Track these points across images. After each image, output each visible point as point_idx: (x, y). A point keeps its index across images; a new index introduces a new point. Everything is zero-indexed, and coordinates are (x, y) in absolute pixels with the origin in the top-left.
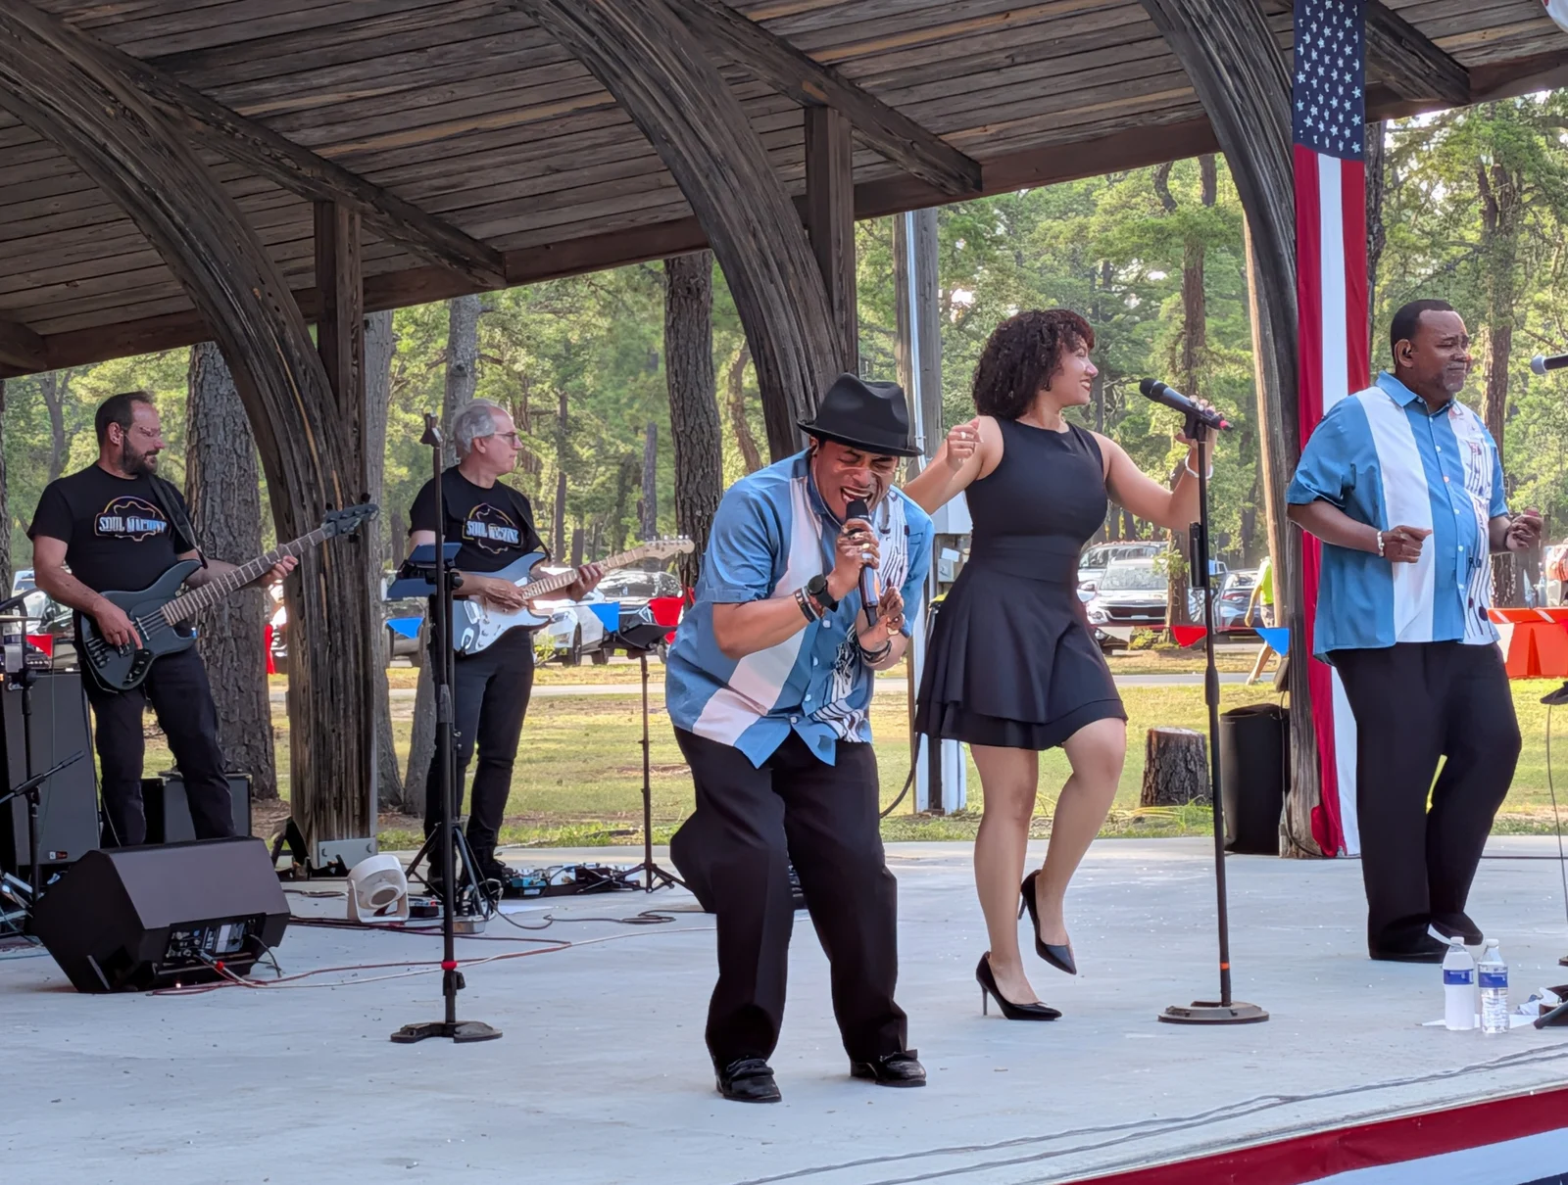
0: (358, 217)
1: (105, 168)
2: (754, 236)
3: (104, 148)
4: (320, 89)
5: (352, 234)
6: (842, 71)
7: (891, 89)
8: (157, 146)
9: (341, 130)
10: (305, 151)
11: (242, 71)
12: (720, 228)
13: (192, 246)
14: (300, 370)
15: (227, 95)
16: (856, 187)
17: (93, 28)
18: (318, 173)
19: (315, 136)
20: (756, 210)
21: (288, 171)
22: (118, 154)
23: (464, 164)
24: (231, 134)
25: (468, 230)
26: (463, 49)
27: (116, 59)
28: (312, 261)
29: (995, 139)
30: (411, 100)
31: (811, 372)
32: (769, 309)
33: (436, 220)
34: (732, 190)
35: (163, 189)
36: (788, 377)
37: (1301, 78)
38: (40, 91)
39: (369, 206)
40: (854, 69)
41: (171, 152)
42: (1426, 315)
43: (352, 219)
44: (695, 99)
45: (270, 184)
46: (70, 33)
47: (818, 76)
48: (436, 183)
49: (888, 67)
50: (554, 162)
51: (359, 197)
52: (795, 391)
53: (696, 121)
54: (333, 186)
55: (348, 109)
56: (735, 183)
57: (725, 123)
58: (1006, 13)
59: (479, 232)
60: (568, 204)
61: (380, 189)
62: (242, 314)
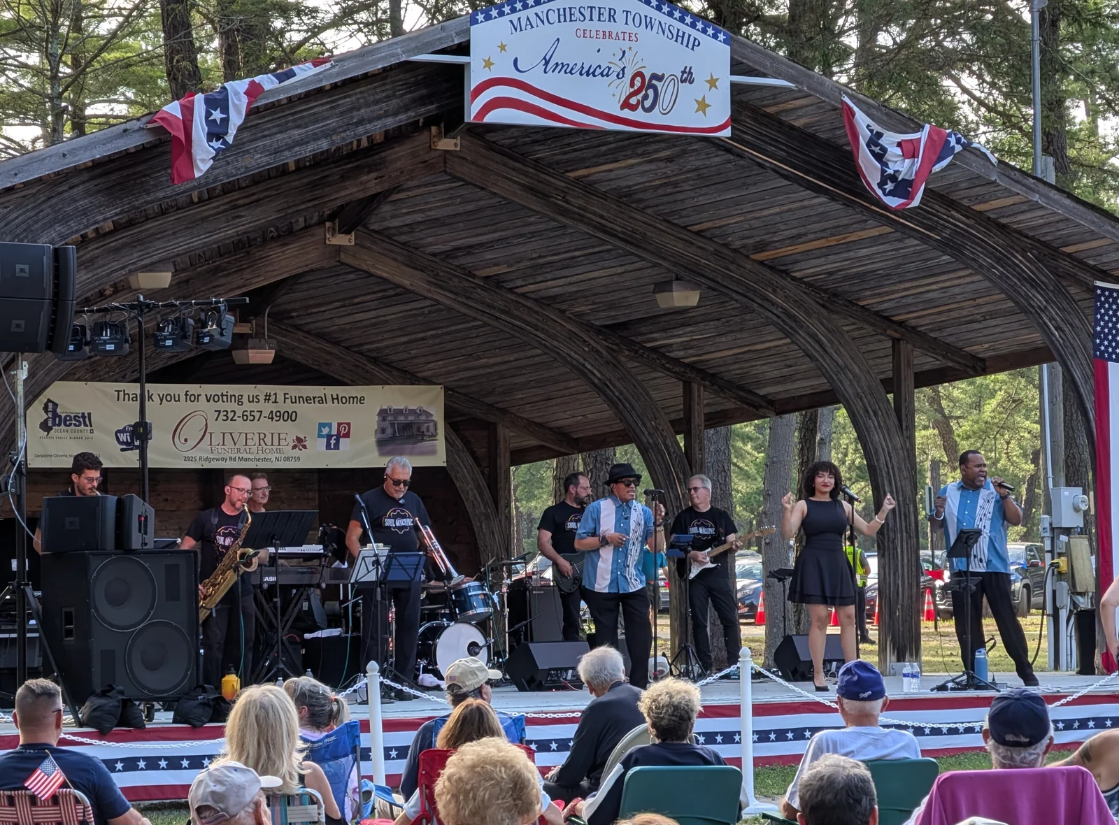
0: (702, 388)
1: (582, 373)
2: (861, 399)
3: (584, 365)
4: (679, 336)
5: (699, 396)
6: (907, 323)
7: (931, 330)
8: (608, 363)
9: (690, 352)
10: (677, 361)
11: (643, 330)
12: (844, 396)
13: (623, 405)
14: (674, 456)
15: (639, 339)
16: (916, 374)
17: (579, 315)
18: (682, 369)
19: (681, 354)
20: (862, 388)
21: (668, 370)
22: (589, 367)
23: (749, 364)
24: (642, 356)
25: (757, 391)
26: (736, 319)
27: (589, 327)
28: (682, 407)
29: (988, 349)
30: (718, 340)
31: (890, 458)
32: (868, 431)
33: (741, 388)
34: (850, 381)
35: (610, 381)
36: (878, 460)
37: (1098, 329)
38: (556, 343)
39: (707, 383)
40: (913, 323)
41: (614, 365)
42: (970, 455)
43: (699, 389)
44: (830, 341)
45: (661, 374)
46: (569, 318)
47: (896, 327)
48: (737, 372)
49: (928, 322)
50: (788, 362)
51: (703, 379)
52: (882, 466)
53: (831, 351)
54: (690, 375)
55: (692, 343)
56: (851, 377)
57: (846, 351)
58: (975, 299)
59: (762, 392)
60: (799, 380)
61: (713, 375)
62: (646, 433)
